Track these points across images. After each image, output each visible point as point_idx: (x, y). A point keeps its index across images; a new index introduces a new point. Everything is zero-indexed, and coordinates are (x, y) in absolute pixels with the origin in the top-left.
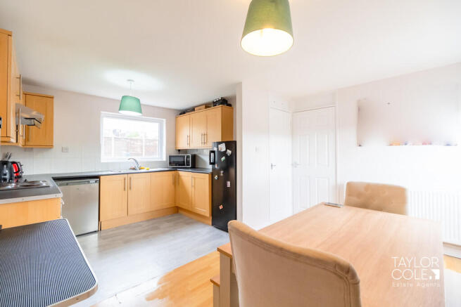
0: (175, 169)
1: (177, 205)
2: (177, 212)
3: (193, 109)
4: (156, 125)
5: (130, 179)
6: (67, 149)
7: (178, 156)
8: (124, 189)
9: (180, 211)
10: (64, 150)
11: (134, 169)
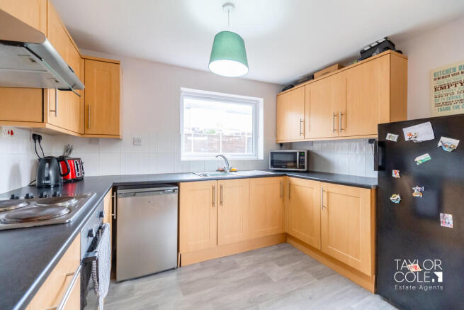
0: (283, 174)
1: (287, 231)
2: (285, 241)
3: (311, 77)
4: (249, 108)
5: (221, 187)
6: (139, 141)
7: (280, 153)
8: (213, 203)
9: (289, 240)
10: (136, 142)
11: (223, 171)
